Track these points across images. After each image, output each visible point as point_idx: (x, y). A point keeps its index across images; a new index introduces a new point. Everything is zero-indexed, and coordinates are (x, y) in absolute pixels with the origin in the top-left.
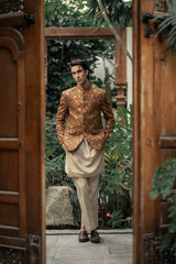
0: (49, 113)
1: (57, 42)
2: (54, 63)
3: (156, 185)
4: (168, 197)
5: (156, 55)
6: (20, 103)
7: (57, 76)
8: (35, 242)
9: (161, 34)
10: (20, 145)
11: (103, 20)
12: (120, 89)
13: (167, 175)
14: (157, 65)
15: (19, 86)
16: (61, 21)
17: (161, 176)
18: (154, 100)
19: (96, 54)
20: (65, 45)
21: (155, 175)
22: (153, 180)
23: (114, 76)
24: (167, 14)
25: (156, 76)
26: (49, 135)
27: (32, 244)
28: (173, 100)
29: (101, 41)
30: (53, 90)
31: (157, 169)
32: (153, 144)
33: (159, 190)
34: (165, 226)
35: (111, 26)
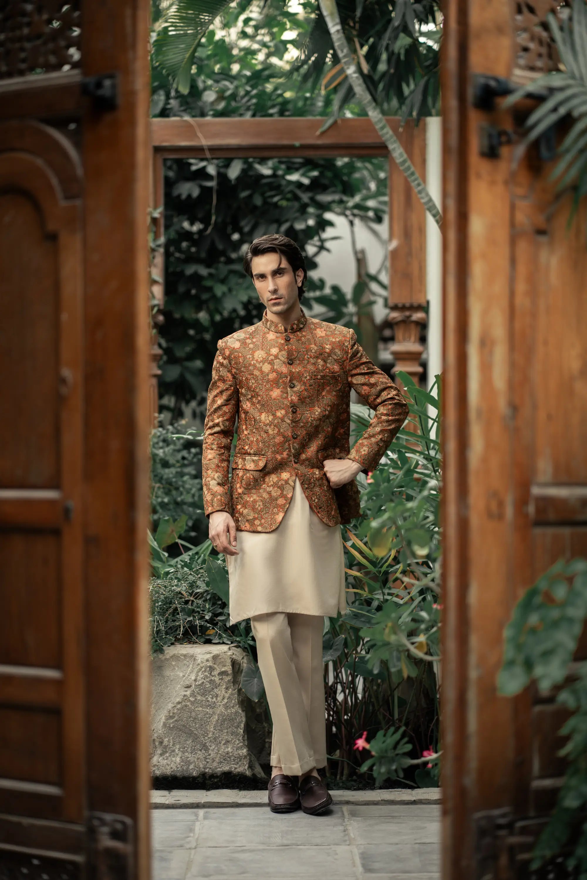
0: (169, 401)
1: (196, 165)
2: (187, 235)
3: (519, 647)
4: (557, 688)
5: (521, 217)
6: (66, 373)
7: (196, 278)
8: (115, 835)
9: (535, 146)
10: (67, 512)
11: (350, 94)
12: (406, 322)
13: (555, 613)
14: (523, 246)
15: (64, 317)
16: (210, 96)
17: (534, 619)
18: (512, 365)
19: (326, 207)
20: (222, 177)
21: (514, 614)
22: (507, 633)
23: (384, 278)
24: (556, 81)
25: (521, 287)
26: (169, 473)
27: (107, 842)
28: (575, 365)
29: (340, 162)
30: (185, 323)
31: (522, 593)
32: (509, 511)
33: (529, 665)
34: (547, 783)
35: (374, 114)
